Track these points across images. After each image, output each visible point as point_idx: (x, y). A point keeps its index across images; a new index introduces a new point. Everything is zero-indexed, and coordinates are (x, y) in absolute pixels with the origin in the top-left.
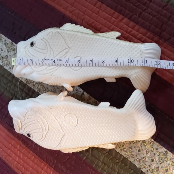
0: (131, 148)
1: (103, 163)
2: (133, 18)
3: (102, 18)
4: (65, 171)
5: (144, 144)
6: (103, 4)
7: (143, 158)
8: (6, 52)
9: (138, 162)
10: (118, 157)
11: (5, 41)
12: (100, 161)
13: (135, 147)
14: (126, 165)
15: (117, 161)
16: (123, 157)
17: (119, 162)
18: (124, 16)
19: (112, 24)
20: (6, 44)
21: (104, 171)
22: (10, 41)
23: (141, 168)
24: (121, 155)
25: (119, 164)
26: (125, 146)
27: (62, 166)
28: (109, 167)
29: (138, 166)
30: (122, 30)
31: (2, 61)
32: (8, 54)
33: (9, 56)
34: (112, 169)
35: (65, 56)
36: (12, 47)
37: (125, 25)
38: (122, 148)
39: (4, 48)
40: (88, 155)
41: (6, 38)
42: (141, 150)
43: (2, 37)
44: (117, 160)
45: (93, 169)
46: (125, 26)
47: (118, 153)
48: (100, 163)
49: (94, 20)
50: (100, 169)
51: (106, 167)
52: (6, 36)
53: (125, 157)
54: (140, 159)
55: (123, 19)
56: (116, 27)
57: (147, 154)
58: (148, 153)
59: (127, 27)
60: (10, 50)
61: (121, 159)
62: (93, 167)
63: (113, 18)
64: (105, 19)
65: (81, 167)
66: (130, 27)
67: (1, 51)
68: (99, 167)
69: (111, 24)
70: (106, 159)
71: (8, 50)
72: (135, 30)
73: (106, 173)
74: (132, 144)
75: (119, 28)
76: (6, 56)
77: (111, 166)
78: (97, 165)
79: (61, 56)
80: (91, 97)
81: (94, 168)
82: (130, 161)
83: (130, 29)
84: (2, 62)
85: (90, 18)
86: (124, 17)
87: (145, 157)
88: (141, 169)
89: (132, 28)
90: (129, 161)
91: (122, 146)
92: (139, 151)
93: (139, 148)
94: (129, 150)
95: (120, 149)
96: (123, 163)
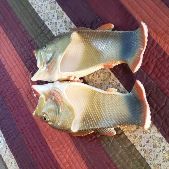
0: (150, 151)
1: (120, 155)
4: (84, 151)
5: (163, 151)
7: (159, 164)
8: (64, 29)
10: (137, 155)
11: (66, 18)
12: (118, 153)
13: (154, 151)
14: (142, 165)
15: (135, 158)
16: (141, 156)
17: (136, 160)
20: (65, 22)
21: (119, 163)
22: (70, 20)
24: (140, 154)
25: (135, 162)
26: (145, 146)
27: (83, 145)
28: (125, 161)
34: (127, 164)
36: (70, 26)
38: (143, 148)
39: (64, 25)
41: (67, 16)
42: (159, 156)
43: (64, 14)
44: (135, 157)
45: (110, 158)
47: (138, 151)
48: (117, 155)
50: (116, 160)
51: (122, 160)
52: (67, 14)
53: (143, 157)
57: (163, 162)
58: (165, 161)
60: (68, 28)
61: (139, 158)
62: (110, 156)
65: (99, 153)
67: (61, 27)
68: (116, 158)
70: (124, 153)
71: (66, 28)
73: (121, 166)
74: (153, 147)
77: (127, 161)
78: (114, 156)
82: (147, 163)
87: (161, 164)
91: (143, 146)
92: (157, 157)
93: (157, 154)
94: (148, 152)
95: (140, 148)
96: (140, 162)
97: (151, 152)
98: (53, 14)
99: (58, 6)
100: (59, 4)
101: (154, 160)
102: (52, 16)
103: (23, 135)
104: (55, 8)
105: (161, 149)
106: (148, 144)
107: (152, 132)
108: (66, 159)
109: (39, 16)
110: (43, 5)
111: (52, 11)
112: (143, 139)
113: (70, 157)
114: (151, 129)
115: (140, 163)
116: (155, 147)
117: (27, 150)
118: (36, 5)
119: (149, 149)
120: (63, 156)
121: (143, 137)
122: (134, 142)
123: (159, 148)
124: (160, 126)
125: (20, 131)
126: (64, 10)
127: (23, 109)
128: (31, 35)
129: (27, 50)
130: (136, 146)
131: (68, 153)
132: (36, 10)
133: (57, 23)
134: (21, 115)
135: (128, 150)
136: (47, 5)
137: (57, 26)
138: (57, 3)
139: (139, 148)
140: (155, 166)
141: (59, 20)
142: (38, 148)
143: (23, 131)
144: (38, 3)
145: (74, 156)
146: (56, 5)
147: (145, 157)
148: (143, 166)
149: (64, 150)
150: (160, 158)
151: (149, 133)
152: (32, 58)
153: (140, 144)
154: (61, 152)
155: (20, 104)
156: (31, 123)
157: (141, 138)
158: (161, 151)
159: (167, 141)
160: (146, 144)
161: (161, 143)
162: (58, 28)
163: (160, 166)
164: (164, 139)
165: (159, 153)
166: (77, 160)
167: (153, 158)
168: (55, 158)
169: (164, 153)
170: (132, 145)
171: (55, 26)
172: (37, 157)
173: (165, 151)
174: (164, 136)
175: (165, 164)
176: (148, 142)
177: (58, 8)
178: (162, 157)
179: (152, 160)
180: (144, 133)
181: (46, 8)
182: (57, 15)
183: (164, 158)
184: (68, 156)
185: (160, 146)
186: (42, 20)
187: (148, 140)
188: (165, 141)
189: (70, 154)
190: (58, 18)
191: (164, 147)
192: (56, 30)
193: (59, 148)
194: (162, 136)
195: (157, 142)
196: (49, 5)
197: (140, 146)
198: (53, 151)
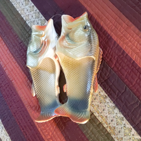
4: (64, 129)
5: (124, 128)
7: (121, 138)
12: (90, 130)
13: (117, 128)
16: (107, 132)
21: (91, 138)
24: (106, 130)
25: (103, 136)
28: (95, 136)
34: (97, 138)
38: (108, 125)
42: (121, 132)
43: (46, 22)
44: (102, 132)
45: (83, 134)
47: (105, 128)
48: (89, 132)
50: (88, 136)
51: (93, 136)
53: (109, 132)
57: (124, 136)
58: (126, 136)
62: (84, 132)
65: (75, 130)
68: (88, 134)
70: (94, 129)
73: (92, 140)
74: (116, 125)
77: (97, 136)
78: (87, 132)
82: (112, 137)
87: (122, 138)
91: (108, 124)
92: (119, 132)
93: (120, 130)
94: (113, 129)
95: (107, 125)
96: (106, 136)
97: (115, 128)
98: (38, 22)
99: (41, 15)
101: (117, 135)
102: (37, 23)
103: (15, 118)
104: (39, 17)
105: (123, 126)
106: (112, 122)
107: (115, 113)
108: (49, 135)
109: (26, 23)
110: (30, 15)
111: (37, 20)
112: (108, 118)
113: (53, 134)
114: (114, 110)
116: (118, 125)
117: (19, 129)
118: (24, 15)
119: (114, 126)
120: (47, 133)
121: (108, 117)
122: (102, 121)
123: (121, 125)
124: (121, 108)
125: (13, 114)
127: (15, 96)
128: (21, 38)
129: (18, 50)
130: (103, 124)
131: (51, 130)
132: (24, 19)
134: (14, 101)
135: (97, 127)
136: (32, 15)
138: (40, 13)
139: (105, 126)
140: (118, 140)
142: (28, 127)
143: (15, 114)
144: (26, 13)
145: (56, 133)
146: (40, 15)
147: (110, 132)
148: (109, 140)
149: (48, 128)
150: (122, 133)
151: (113, 114)
152: (22, 56)
153: (106, 122)
154: (45, 130)
155: (12, 93)
156: (22, 108)
157: (107, 118)
158: (123, 128)
159: (127, 120)
160: (111, 122)
161: (122, 121)
163: (122, 139)
164: (124, 118)
165: (121, 129)
166: (58, 136)
167: (116, 133)
168: (41, 135)
169: (125, 129)
170: (100, 123)
172: (26, 135)
173: (126, 127)
174: (125, 116)
175: (126, 138)
176: (112, 121)
177: (41, 17)
178: (123, 132)
179: (116, 135)
180: (109, 114)
181: (32, 17)
182: (41, 23)
183: (125, 133)
184: (51, 133)
185: (122, 124)
186: (29, 26)
187: (112, 119)
188: (125, 119)
189: (52, 132)
191: (125, 124)
193: (44, 127)
194: (123, 116)
195: (119, 120)
196: (34, 15)
197: (107, 124)
198: (39, 129)
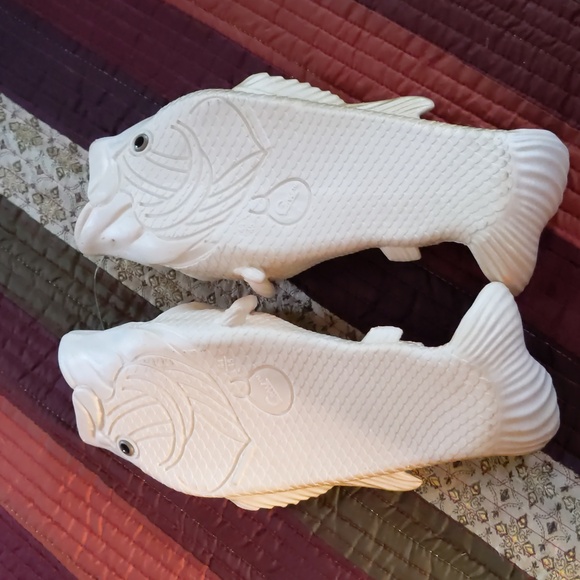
0: (476, 487)
1: (378, 542)
2: (471, 52)
3: (370, 55)
4: (249, 576)
5: (521, 471)
6: (374, 9)
7: (519, 520)
8: (51, 178)
9: (501, 536)
10: (433, 521)
11: (51, 140)
12: (371, 538)
13: (490, 483)
14: (460, 548)
15: (429, 535)
16: (447, 522)
17: (436, 539)
18: (442, 46)
19: (403, 73)
20: (53, 152)
21: (384, 569)
22: (68, 141)
23: (512, 557)
24: (442, 515)
25: (436, 546)
26: (453, 481)
27: (237, 557)
28: (401, 557)
29: (500, 550)
30: (437, 92)
31: (38, 208)
32: (60, 185)
33: (61, 188)
34: (410, 564)
35: (248, 178)
36: (72, 162)
37: (448, 75)
38: (446, 488)
39: (49, 164)
40: (329, 515)
41: (55, 132)
42: (510, 493)
43: (40, 130)
44: (427, 530)
45: (346, 565)
46: (446, 79)
47: (431, 505)
48: (371, 545)
49: (343, 65)
50: (370, 565)
52: (53, 126)
53: (456, 519)
54: (509, 523)
55: (439, 57)
56: (418, 85)
57: (531, 505)
58: (536, 501)
59: (453, 82)
60: (66, 172)
61: (443, 529)
62: (347, 556)
63: (406, 56)
64: (379, 60)
65: (302, 560)
66: (464, 84)
67: (38, 173)
68: (368, 558)
69: (399, 75)
71: (58, 172)
72: (479, 93)
73: (392, 579)
74: (481, 472)
75: (428, 87)
76: (52, 191)
77: (407, 554)
79: (238, 178)
80: (336, 317)
81: (347, 560)
82: (474, 535)
83: (463, 89)
84: (40, 211)
85: (330, 58)
86: (442, 51)
87: (525, 517)
88: (513, 560)
89: (469, 87)
90: (470, 532)
91: (443, 482)
92: (504, 497)
93: (503, 487)
94: (469, 495)
95: (438, 492)
96: (449, 542)
97: (479, 491)
99: (11, 106)
100: (15, 100)
101: (496, 513)
106: (459, 469)
115: (450, 547)
116: (487, 470)
119: (470, 483)
126: (38, 116)
130: (422, 491)
133: (23, 162)
135: (398, 514)
137: (24, 175)
140: (506, 534)
141: (26, 154)
146: (4, 106)
147: (460, 517)
150: (518, 497)
153: (431, 479)
158: (514, 473)
160: (453, 470)
162: (29, 180)
163: (525, 524)
165: (508, 484)
167: (491, 508)
169: (524, 478)
171: (18, 177)
173: (526, 468)
175: (538, 510)
177: (14, 116)
178: (522, 492)
179: (490, 515)
182: (16, 138)
183: (529, 491)
185: (505, 460)
190: (20, 146)
191: (519, 457)
192: (23, 189)
197: (437, 488)
